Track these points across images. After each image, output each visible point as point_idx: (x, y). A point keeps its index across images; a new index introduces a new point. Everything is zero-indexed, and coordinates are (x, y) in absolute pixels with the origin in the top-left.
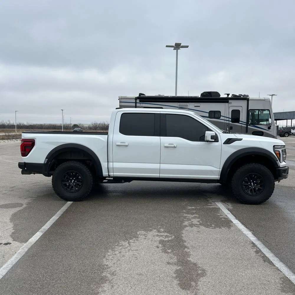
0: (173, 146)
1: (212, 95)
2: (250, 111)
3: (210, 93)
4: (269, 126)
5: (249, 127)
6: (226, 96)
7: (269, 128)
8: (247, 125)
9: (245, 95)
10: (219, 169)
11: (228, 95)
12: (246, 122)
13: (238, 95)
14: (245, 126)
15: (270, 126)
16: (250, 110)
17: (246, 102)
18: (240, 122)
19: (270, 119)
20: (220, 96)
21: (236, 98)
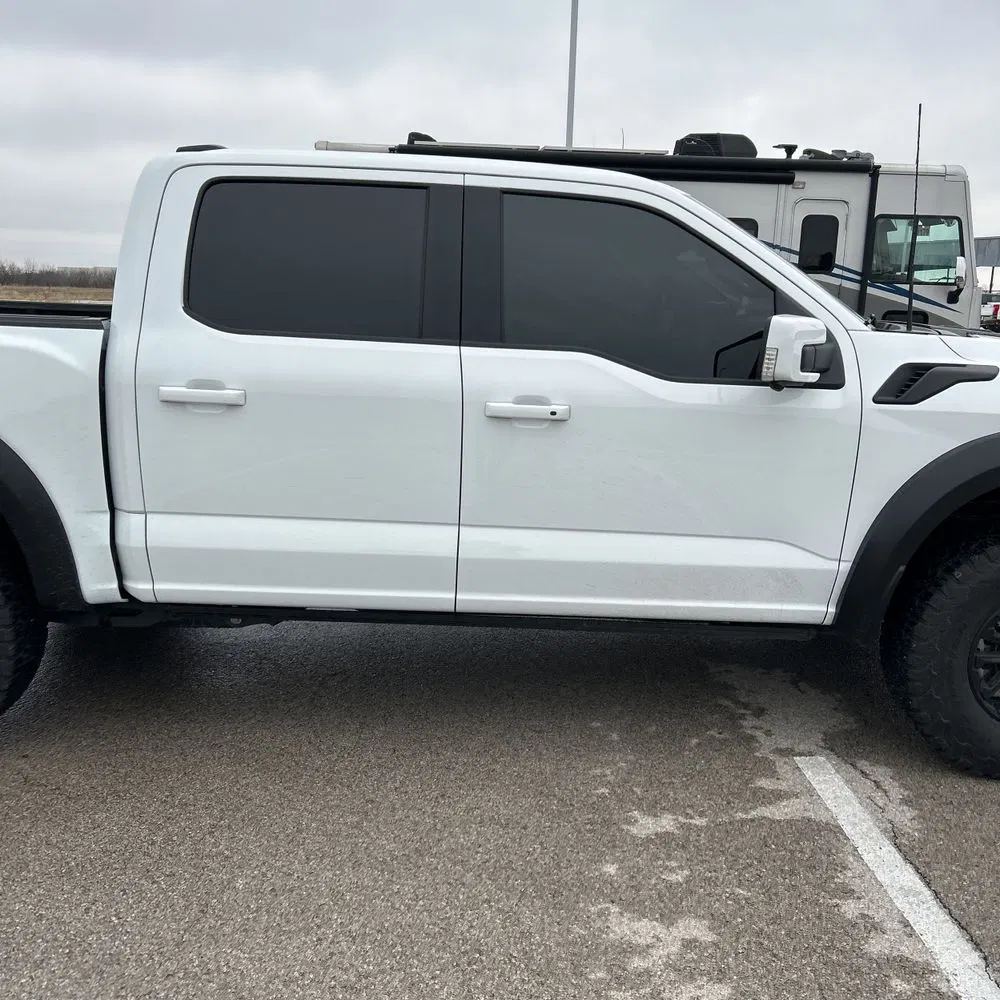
0: (544, 410)
1: (723, 150)
2: (880, 221)
3: (712, 141)
4: (955, 288)
5: (870, 290)
6: (781, 155)
7: (953, 298)
8: (863, 285)
9: (858, 155)
10: (834, 565)
11: (790, 149)
12: (858, 268)
13: (830, 153)
14: (856, 286)
15: (960, 291)
16: (882, 216)
17: (864, 181)
18: (836, 271)
19: (960, 260)
20: (756, 154)
21: (822, 164)
